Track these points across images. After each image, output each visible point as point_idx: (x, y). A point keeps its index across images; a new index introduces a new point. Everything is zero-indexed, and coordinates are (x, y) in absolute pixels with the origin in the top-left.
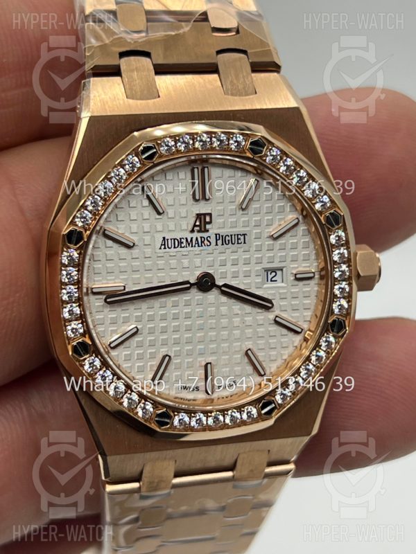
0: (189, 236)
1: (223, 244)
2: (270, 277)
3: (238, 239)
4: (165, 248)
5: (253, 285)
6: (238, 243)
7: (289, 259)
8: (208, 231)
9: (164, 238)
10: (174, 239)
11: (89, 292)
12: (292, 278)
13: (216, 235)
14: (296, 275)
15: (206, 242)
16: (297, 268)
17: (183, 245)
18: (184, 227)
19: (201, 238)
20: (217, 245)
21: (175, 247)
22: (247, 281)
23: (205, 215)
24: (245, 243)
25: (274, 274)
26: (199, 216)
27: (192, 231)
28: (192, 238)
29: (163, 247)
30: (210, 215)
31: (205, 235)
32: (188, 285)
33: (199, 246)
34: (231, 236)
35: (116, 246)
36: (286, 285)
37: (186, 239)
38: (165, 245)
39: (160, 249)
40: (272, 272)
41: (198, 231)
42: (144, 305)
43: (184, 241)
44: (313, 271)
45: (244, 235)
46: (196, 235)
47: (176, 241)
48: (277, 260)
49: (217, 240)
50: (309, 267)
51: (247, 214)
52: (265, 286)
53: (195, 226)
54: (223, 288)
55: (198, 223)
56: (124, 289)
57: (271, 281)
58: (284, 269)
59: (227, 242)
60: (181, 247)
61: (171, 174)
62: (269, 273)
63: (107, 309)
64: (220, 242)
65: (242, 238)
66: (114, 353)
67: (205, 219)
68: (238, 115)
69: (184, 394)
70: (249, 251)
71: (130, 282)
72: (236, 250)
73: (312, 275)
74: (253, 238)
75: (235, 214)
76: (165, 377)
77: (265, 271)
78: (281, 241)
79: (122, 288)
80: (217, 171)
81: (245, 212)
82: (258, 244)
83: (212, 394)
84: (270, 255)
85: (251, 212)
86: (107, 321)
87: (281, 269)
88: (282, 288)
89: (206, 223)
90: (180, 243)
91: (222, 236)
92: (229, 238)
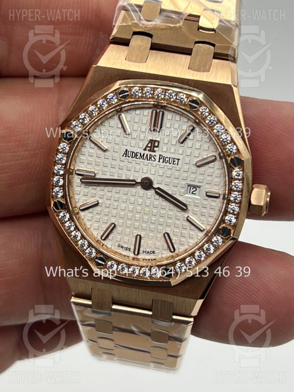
0: (143, 152)
1: (163, 162)
2: (192, 191)
3: (174, 161)
4: (126, 156)
5: (178, 193)
6: (173, 164)
7: (205, 182)
8: (155, 152)
9: (127, 150)
10: (133, 152)
11: (74, 173)
12: (205, 194)
13: (160, 155)
14: (207, 193)
15: (153, 158)
16: (210, 188)
17: (137, 157)
18: (141, 145)
19: (150, 155)
20: (159, 161)
21: (132, 157)
22: (174, 189)
23: (155, 141)
24: (178, 165)
25: (195, 189)
26: (151, 141)
27: (145, 150)
28: (144, 154)
29: (125, 155)
30: (158, 142)
31: (153, 154)
32: (134, 183)
33: (147, 160)
34: (170, 158)
35: (96, 148)
36: (198, 197)
37: (141, 153)
38: (126, 154)
39: (123, 156)
40: (193, 188)
41: (149, 150)
42: (106, 189)
43: (139, 155)
44: (220, 193)
45: (178, 159)
47: (134, 154)
48: (197, 180)
49: (160, 159)
51: (183, 146)
52: (187, 195)
53: (147, 146)
54: (157, 190)
55: (149, 145)
56: (95, 176)
57: (192, 193)
58: (201, 187)
59: (166, 162)
60: (136, 158)
61: (139, 111)
62: (192, 188)
63: (83, 186)
64: (161, 160)
65: (177, 161)
66: (82, 214)
67: (154, 144)
68: (190, 82)
69: (120, 251)
70: (179, 171)
71: (100, 173)
72: (171, 168)
73: (218, 195)
74: (184, 163)
75: (176, 145)
76: (110, 237)
77: (188, 186)
78: (202, 169)
79: (94, 175)
80: (169, 115)
81: (182, 145)
82: (186, 167)
83: (137, 255)
84: (193, 176)
85: (186, 146)
86: (82, 193)
87: (199, 187)
88: (197, 199)
89: (155, 147)
90: (136, 155)
91: (164, 157)
92: (168, 159)
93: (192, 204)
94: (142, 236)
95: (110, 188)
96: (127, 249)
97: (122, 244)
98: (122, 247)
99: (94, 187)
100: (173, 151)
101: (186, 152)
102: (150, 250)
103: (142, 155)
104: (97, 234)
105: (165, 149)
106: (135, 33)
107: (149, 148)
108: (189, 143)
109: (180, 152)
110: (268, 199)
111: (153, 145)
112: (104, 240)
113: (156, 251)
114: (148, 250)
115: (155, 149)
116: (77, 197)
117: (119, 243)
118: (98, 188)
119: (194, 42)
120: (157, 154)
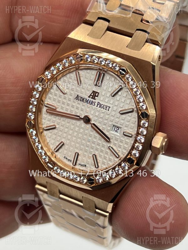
0: (88, 98)
1: (99, 107)
2: (116, 129)
3: (106, 108)
4: (77, 99)
5: (106, 129)
6: (106, 109)
7: (124, 125)
8: (95, 99)
9: (78, 95)
10: (82, 97)
11: (44, 105)
14: (124, 132)
15: (93, 104)
16: (127, 130)
18: (87, 94)
20: (97, 106)
21: (81, 101)
22: (104, 126)
23: (96, 92)
24: (108, 110)
25: (118, 129)
27: (89, 97)
28: (88, 100)
29: (76, 99)
30: (98, 93)
31: (94, 101)
32: (79, 118)
33: (90, 104)
34: (104, 105)
36: (119, 135)
37: (86, 99)
38: (77, 98)
42: (62, 119)
43: (85, 100)
44: (132, 134)
45: (109, 107)
46: (90, 99)
48: (119, 123)
49: (98, 105)
50: (132, 132)
52: (111, 132)
53: (91, 95)
54: (92, 125)
55: (92, 95)
57: (116, 131)
59: (101, 107)
61: (89, 71)
62: (116, 127)
63: (48, 114)
64: (99, 106)
66: (45, 132)
67: (96, 94)
69: (65, 161)
70: (109, 115)
71: (60, 107)
72: (104, 112)
73: (131, 136)
74: (112, 110)
75: (109, 97)
76: (60, 150)
77: (113, 126)
78: (124, 116)
79: (55, 108)
80: (108, 77)
81: (113, 98)
82: (113, 113)
83: (75, 165)
84: (117, 120)
85: (115, 99)
86: (47, 119)
87: (121, 128)
88: (118, 136)
89: (95, 96)
90: (83, 100)
91: (100, 104)
92: (103, 106)
93: (114, 138)
94: (79, 153)
95: (64, 119)
96: (69, 160)
97: (66, 156)
98: (66, 159)
99: (55, 117)
100: (106, 101)
101: (115, 103)
102: (83, 164)
103: (87, 100)
104: (52, 147)
105: (102, 99)
106: (99, 18)
107: (92, 97)
108: (117, 97)
109: (111, 102)
110: (164, 144)
111: (94, 95)
112: (56, 151)
113: (87, 165)
114: (82, 163)
115: (96, 98)
116: (43, 121)
117: (65, 155)
118: (57, 117)
119: (136, 29)
120: (97, 101)
